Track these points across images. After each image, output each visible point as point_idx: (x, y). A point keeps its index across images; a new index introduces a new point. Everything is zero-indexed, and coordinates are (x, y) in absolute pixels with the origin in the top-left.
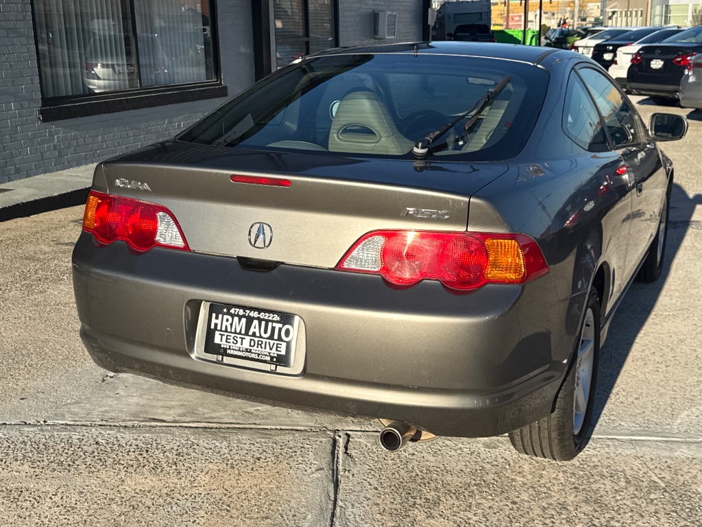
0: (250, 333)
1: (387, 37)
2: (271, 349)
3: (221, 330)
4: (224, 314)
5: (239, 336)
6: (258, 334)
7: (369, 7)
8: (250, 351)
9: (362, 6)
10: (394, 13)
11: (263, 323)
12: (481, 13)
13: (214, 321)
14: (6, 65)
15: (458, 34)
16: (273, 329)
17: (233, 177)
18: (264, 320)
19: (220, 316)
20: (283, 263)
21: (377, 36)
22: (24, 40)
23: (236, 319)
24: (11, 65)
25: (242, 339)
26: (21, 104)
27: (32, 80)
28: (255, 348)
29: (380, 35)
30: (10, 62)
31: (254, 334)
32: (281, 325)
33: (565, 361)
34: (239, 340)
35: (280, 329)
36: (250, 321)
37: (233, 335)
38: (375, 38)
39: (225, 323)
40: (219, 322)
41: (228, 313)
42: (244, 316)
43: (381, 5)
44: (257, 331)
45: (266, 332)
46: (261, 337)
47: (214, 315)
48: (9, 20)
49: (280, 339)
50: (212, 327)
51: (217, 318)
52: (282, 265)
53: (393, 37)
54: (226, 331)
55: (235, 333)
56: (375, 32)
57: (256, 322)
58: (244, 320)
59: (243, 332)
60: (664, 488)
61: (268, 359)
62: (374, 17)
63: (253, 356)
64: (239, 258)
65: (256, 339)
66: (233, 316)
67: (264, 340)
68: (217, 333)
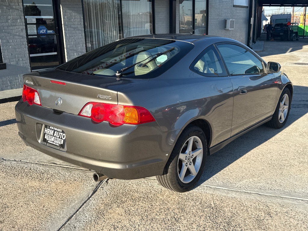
0: (54, 136)
1: (229, 29)
2: (59, 142)
3: (47, 134)
4: (48, 128)
5: (51, 136)
6: (56, 136)
7: (223, 18)
8: (54, 142)
9: (220, 18)
10: (234, 20)
11: (58, 132)
12: (287, 19)
13: (45, 130)
14: (73, 40)
15: (275, 27)
16: (60, 134)
17: (51, 81)
18: (58, 131)
19: (47, 129)
20: (65, 112)
21: (226, 29)
22: (80, 32)
23: (51, 130)
24: (75, 40)
25: (52, 137)
26: (78, 54)
27: (83, 45)
28: (55, 141)
29: (227, 28)
30: (75, 39)
31: (55, 136)
32: (62, 134)
33: (167, 155)
34: (51, 138)
35: (62, 135)
36: (55, 131)
37: (50, 136)
38: (225, 30)
39: (48, 132)
40: (46, 131)
41: (49, 128)
42: (53, 130)
43: (229, 17)
44: (56, 135)
45: (58, 136)
46: (57, 137)
47: (46, 128)
48: (75, 25)
49: (62, 139)
50: (45, 133)
51: (46, 130)
52: (64, 113)
53: (233, 29)
54: (48, 134)
55: (50, 135)
56: (225, 27)
57: (56, 132)
58: (53, 131)
59: (52, 135)
60: (212, 207)
61: (58, 145)
62: (225, 22)
63: (54, 144)
64: (54, 110)
65: (56, 138)
66: (50, 129)
67: (57, 138)
68: (46, 135)
